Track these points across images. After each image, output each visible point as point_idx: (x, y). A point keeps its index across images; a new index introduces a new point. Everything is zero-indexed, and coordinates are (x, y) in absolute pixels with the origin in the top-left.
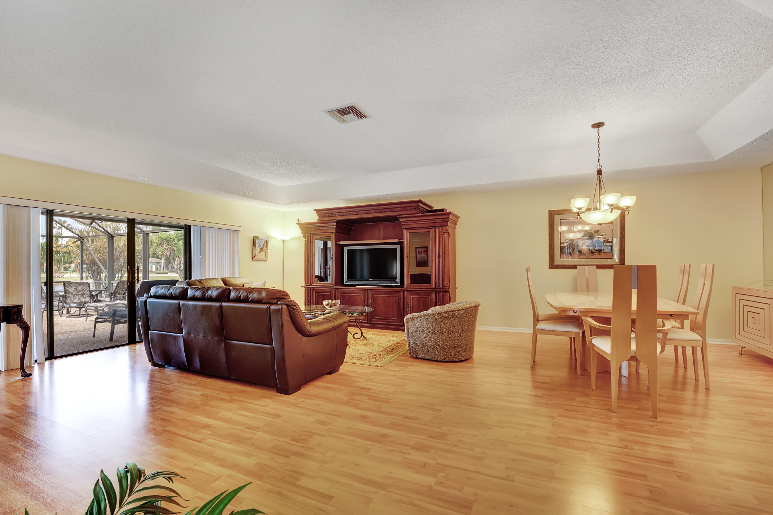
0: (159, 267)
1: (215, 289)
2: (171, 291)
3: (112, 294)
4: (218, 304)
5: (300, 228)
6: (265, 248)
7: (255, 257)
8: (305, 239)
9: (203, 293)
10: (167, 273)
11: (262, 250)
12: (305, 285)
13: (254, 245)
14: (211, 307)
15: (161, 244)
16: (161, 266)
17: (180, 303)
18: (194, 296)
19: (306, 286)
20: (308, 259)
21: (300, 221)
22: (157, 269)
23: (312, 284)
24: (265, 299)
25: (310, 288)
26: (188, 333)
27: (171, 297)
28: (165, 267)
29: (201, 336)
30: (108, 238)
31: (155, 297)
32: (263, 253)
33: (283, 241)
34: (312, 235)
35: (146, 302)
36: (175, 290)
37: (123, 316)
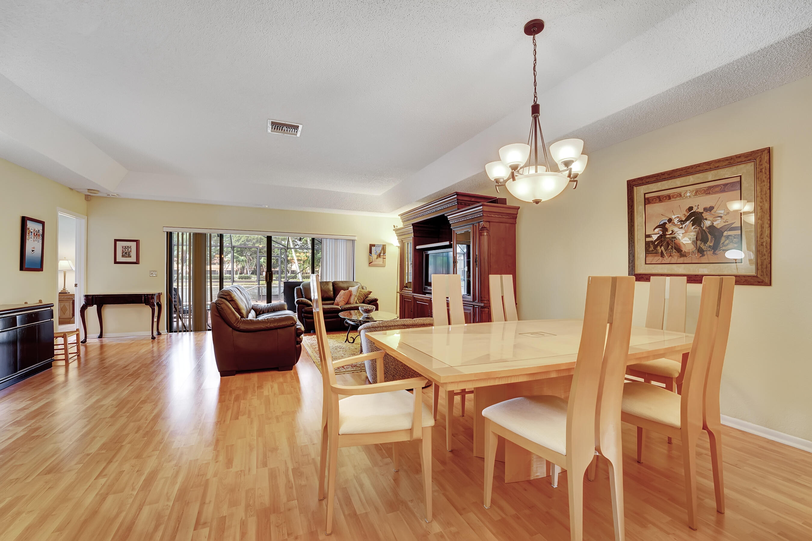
5: (396, 234)
6: (382, 254)
7: (372, 263)
11: (379, 256)
12: (400, 291)
13: (370, 252)
21: (396, 227)
23: (403, 291)
32: (381, 259)
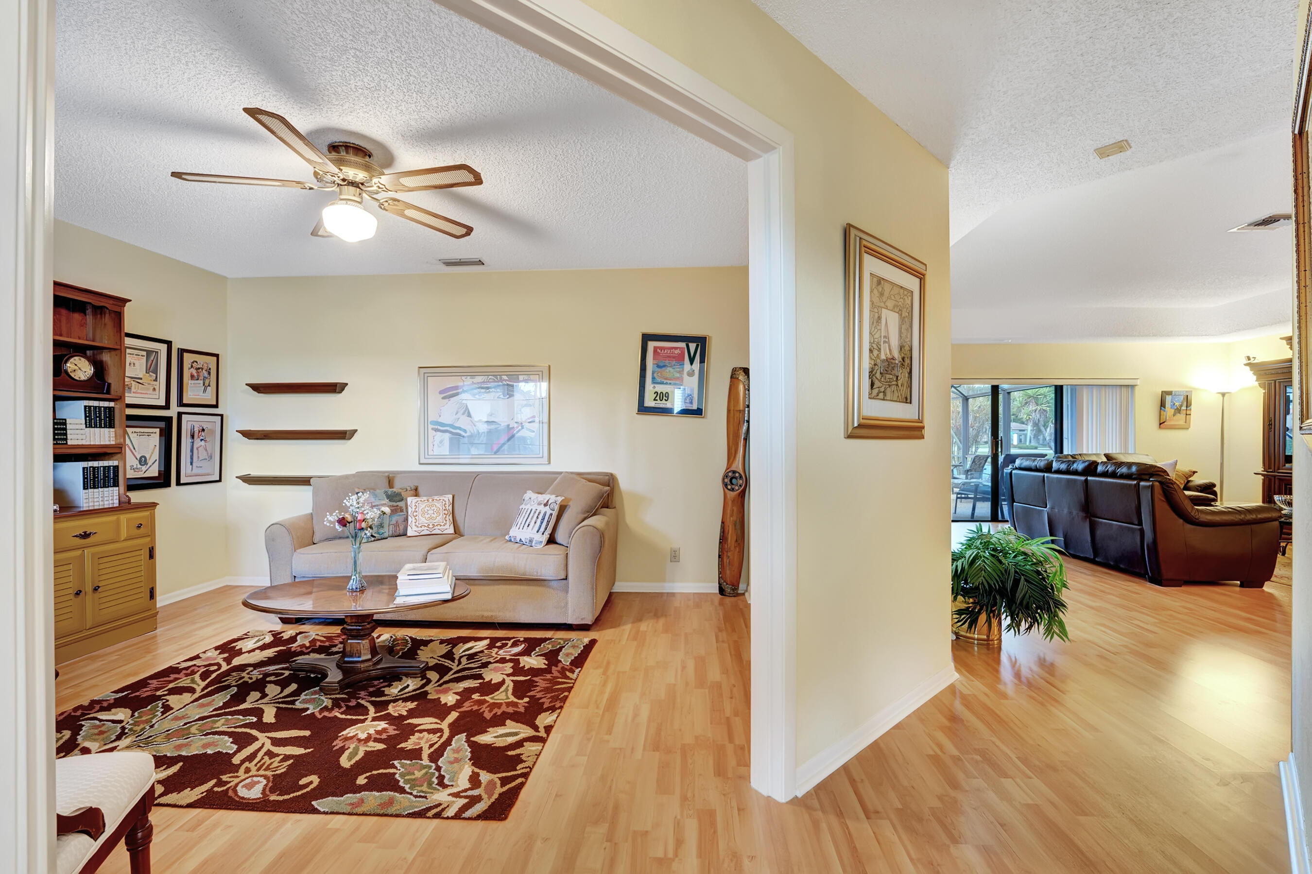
0: (1022, 437)
1: (1081, 462)
2: (1036, 463)
3: (968, 471)
4: (1083, 478)
5: (1252, 372)
6: (1185, 408)
7: (1165, 422)
8: (1265, 389)
9: (1068, 466)
10: (1036, 448)
11: (1178, 411)
12: (1263, 471)
13: (1163, 405)
14: (1075, 480)
15: (1026, 403)
16: (1026, 435)
17: (1044, 476)
18: (1059, 468)
19: (1265, 473)
20: (1271, 424)
21: (1252, 359)
22: (1020, 441)
23: (1279, 469)
24: (1135, 474)
25: (1275, 476)
26: (1052, 508)
27: (1037, 470)
28: (1032, 437)
29: (1066, 511)
30: (963, 401)
31: (1021, 469)
32: (1182, 416)
33: (1223, 395)
34: (1280, 382)
35: (1011, 473)
36: (1041, 463)
37: (984, 493)
